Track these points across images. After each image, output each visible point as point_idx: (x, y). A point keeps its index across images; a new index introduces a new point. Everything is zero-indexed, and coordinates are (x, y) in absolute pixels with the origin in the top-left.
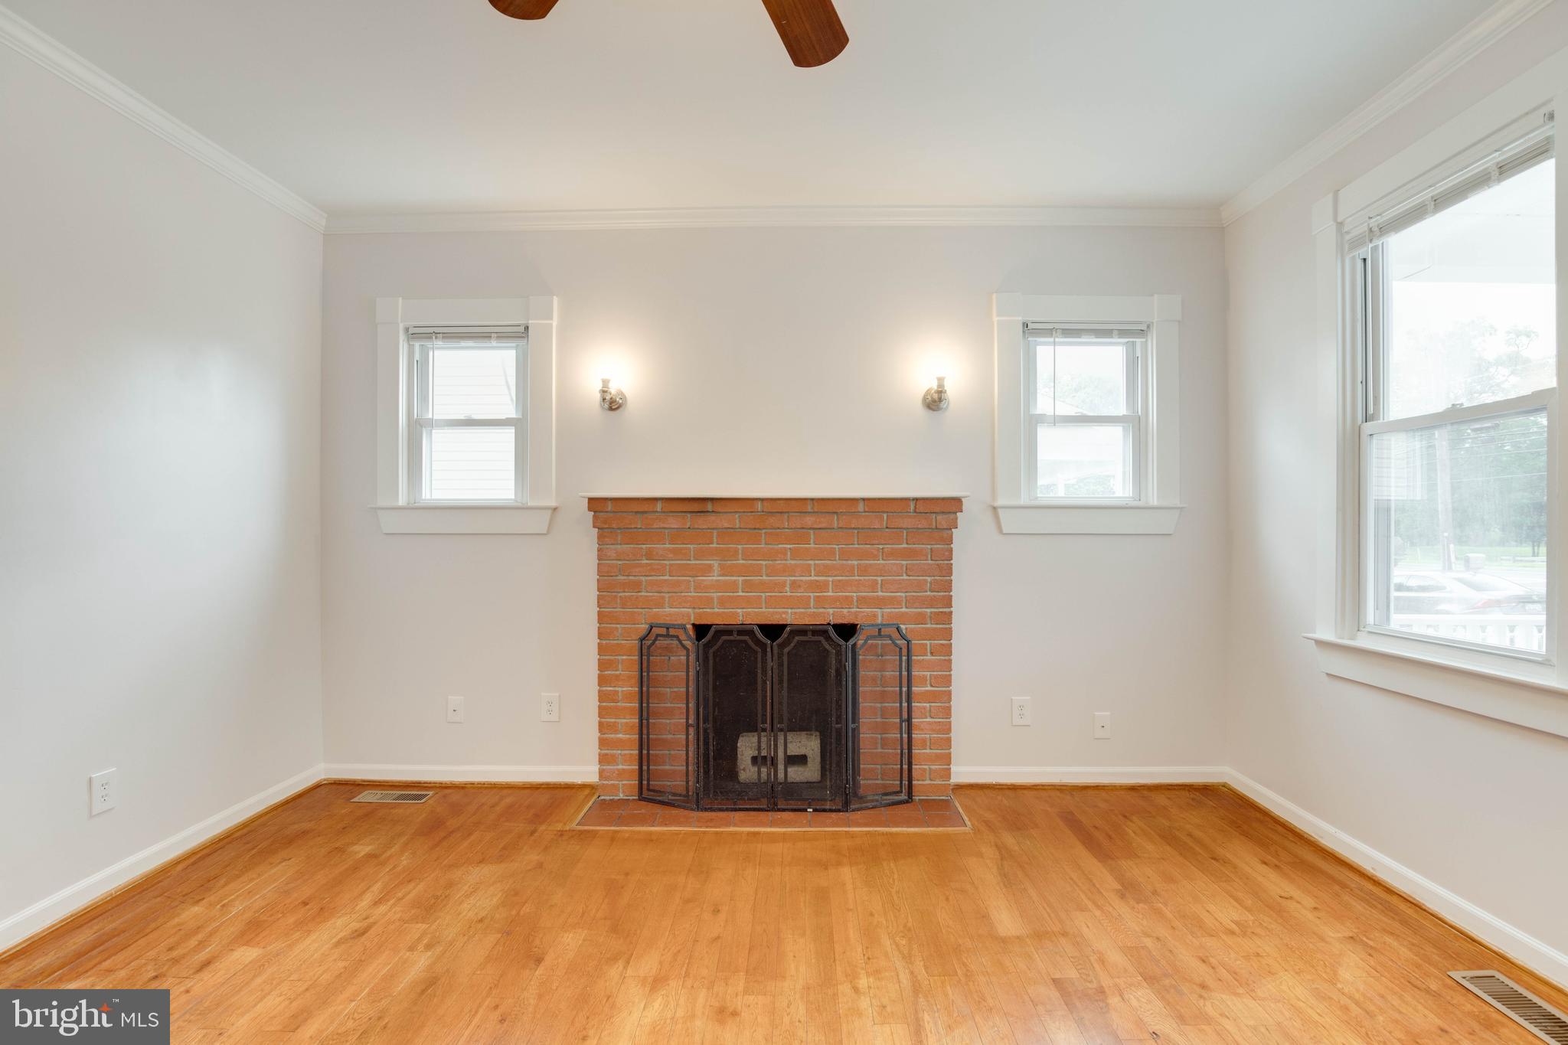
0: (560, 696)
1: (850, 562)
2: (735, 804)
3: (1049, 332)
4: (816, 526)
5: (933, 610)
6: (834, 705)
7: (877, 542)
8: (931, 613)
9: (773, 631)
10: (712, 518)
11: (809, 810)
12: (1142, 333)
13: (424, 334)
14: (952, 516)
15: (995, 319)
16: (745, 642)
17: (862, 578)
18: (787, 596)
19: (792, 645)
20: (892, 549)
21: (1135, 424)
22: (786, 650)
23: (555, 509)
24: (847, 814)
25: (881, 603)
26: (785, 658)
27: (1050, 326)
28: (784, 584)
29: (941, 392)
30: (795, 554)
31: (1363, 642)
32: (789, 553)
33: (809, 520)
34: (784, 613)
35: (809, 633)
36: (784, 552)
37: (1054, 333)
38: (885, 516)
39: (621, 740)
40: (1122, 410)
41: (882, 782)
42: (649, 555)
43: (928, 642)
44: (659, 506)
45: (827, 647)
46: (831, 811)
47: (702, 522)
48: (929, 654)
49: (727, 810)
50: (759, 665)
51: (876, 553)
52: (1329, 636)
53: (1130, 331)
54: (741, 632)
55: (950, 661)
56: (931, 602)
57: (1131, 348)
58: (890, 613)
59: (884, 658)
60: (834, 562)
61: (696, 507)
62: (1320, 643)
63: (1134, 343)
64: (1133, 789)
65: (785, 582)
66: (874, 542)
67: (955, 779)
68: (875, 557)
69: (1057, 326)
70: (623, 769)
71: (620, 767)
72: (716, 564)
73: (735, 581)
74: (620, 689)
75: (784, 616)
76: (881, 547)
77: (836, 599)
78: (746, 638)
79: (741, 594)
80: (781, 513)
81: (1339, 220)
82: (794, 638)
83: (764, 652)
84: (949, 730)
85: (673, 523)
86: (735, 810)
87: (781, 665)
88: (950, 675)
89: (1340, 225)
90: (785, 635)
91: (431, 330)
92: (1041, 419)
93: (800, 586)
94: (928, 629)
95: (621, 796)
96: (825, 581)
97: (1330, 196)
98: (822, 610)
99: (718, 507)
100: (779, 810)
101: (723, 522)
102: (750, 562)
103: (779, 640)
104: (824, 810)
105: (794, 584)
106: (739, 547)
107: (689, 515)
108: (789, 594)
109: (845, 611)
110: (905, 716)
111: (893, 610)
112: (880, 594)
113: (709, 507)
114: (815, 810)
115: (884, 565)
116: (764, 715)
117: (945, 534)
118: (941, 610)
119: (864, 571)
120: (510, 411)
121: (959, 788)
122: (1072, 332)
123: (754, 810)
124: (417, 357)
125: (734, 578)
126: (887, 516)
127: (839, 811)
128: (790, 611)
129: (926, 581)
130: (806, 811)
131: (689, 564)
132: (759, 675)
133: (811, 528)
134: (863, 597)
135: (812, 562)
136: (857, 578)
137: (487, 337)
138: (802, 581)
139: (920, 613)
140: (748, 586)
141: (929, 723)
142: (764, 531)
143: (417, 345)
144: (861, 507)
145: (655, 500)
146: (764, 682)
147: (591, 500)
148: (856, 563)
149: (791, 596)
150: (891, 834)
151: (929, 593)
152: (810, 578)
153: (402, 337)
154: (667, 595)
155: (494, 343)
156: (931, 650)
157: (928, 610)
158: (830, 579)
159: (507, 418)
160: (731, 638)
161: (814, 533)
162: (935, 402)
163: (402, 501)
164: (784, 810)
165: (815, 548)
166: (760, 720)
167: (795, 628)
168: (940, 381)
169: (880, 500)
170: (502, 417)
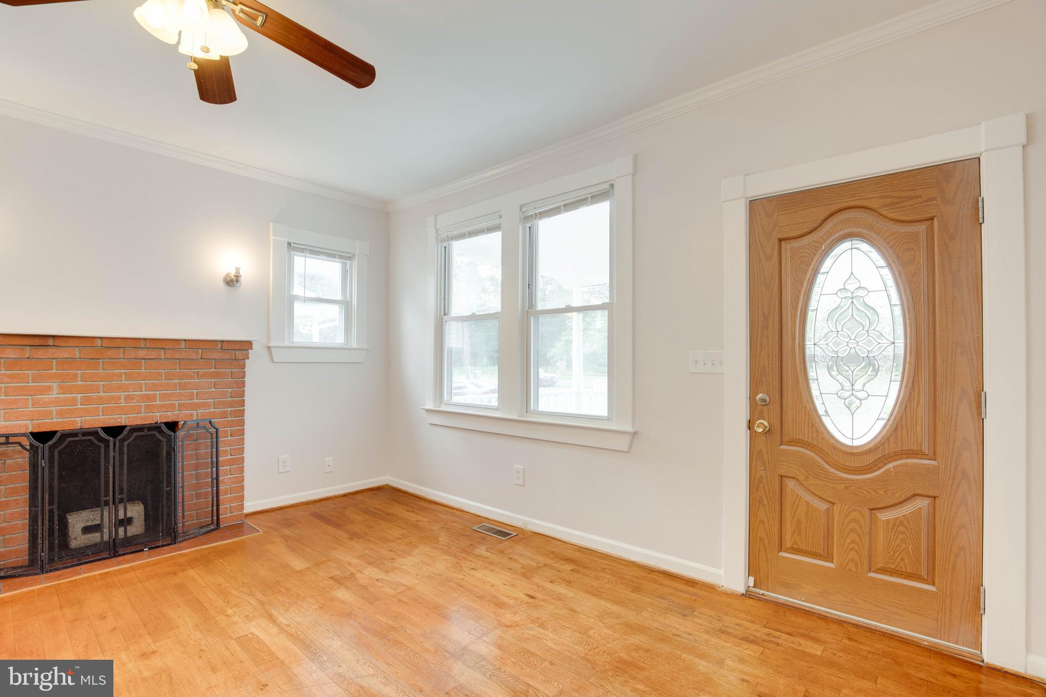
1: (173, 381)
2: (79, 560)
3: (302, 250)
4: (147, 357)
5: (232, 409)
6: (165, 476)
7: (193, 368)
8: (231, 411)
9: (114, 431)
10: (52, 350)
11: (145, 550)
12: (350, 258)
14: (245, 352)
15: (272, 238)
16: (89, 440)
17: (182, 391)
18: (121, 406)
19: (131, 439)
20: (205, 372)
21: (345, 304)
22: (126, 443)
24: (176, 545)
25: (196, 407)
26: (125, 449)
27: (304, 247)
28: (119, 398)
29: (238, 276)
30: (129, 377)
31: (444, 408)
32: (124, 376)
33: (142, 353)
34: (119, 418)
35: (145, 430)
36: (120, 375)
37: (305, 251)
38: (200, 351)
40: (339, 297)
41: (197, 521)
43: (229, 429)
45: (160, 437)
46: (163, 546)
47: (44, 353)
48: (229, 436)
49: (72, 566)
50: (102, 456)
51: (193, 375)
52: (431, 407)
53: (345, 257)
54: (85, 434)
55: (243, 439)
56: (231, 404)
57: (344, 265)
58: (203, 413)
59: (198, 442)
60: (161, 381)
62: (427, 410)
63: (346, 263)
64: (345, 495)
65: (120, 396)
66: (192, 368)
67: (247, 510)
68: (192, 378)
69: (307, 247)
72: (55, 385)
73: (75, 398)
75: (119, 420)
76: (196, 371)
77: (164, 406)
78: (91, 438)
79: (79, 406)
80: (118, 347)
81: (437, 228)
82: (133, 434)
83: (107, 447)
84: (243, 480)
85: (12, 354)
86: (80, 564)
87: (121, 454)
88: (243, 448)
89: (437, 230)
90: (125, 432)
92: (296, 298)
93: (133, 399)
94: (229, 421)
96: (154, 394)
97: (434, 217)
98: (151, 414)
99: (60, 342)
100: (120, 555)
101: (64, 353)
102: (89, 383)
103: (120, 437)
104: (158, 547)
105: (128, 398)
106: (79, 372)
108: (123, 404)
109: (169, 413)
110: (215, 476)
111: (205, 411)
112: (196, 401)
113: (51, 342)
114: (150, 549)
115: (199, 382)
116: (107, 490)
117: (241, 362)
118: (237, 408)
119: (182, 387)
121: (247, 515)
122: (315, 252)
123: (98, 560)
125: (74, 395)
126: (202, 351)
127: (170, 544)
128: (124, 416)
129: (228, 391)
130: (142, 550)
131: (27, 386)
132: (103, 463)
133: (143, 359)
134: (183, 404)
135: (143, 382)
136: (179, 391)
138: (135, 395)
139: (224, 412)
140: (87, 401)
141: (230, 478)
142: (101, 360)
144: (183, 345)
146: (107, 468)
148: (178, 381)
149: (125, 406)
150: (213, 547)
151: (229, 399)
152: (141, 393)
154: (2, 412)
156: (231, 433)
157: (229, 409)
158: (158, 393)
160: (77, 439)
161: (145, 362)
162: (232, 282)
164: (124, 554)
165: (145, 372)
166: (102, 493)
167: (132, 427)
168: (238, 270)
169: (197, 341)
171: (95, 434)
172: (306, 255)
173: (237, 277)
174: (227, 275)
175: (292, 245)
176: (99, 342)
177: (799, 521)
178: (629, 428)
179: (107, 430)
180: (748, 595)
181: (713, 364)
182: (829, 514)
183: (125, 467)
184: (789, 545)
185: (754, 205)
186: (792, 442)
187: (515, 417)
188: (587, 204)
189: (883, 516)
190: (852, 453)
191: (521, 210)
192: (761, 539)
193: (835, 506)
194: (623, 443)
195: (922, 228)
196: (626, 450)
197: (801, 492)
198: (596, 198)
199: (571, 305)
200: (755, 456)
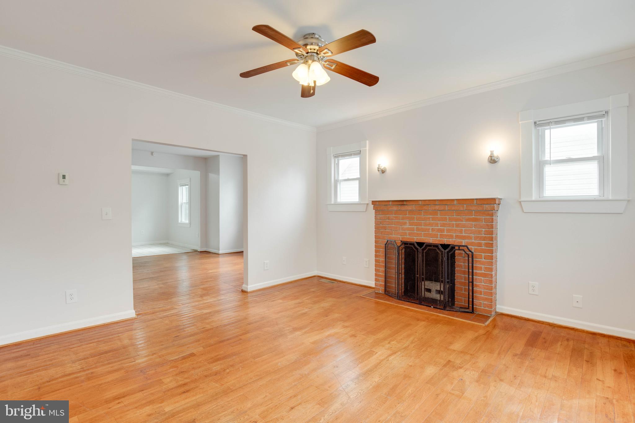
0: (369, 260)
1: (452, 222)
3: (548, 124)
4: (439, 209)
5: (485, 242)
6: (440, 272)
7: (462, 215)
8: (484, 243)
9: (420, 244)
10: (406, 206)
11: (432, 307)
13: (337, 156)
14: (492, 205)
15: (521, 122)
16: (412, 247)
17: (457, 228)
18: (430, 233)
19: (427, 250)
20: (468, 218)
21: (601, 159)
22: (425, 251)
23: (366, 204)
24: (444, 311)
25: (464, 238)
26: (424, 254)
27: (548, 121)
28: (429, 229)
30: (433, 219)
32: (431, 219)
33: (437, 207)
34: (429, 239)
35: (432, 246)
36: (429, 218)
37: (550, 124)
38: (465, 205)
39: (380, 275)
40: (595, 154)
41: (464, 304)
42: (389, 218)
43: (483, 254)
44: (390, 203)
45: (438, 251)
46: (439, 309)
47: (404, 208)
48: (483, 259)
50: (416, 255)
51: (462, 219)
53: (596, 116)
54: (411, 244)
55: (492, 262)
56: (484, 239)
57: (600, 124)
58: (467, 242)
59: (465, 258)
60: (447, 222)
61: (401, 203)
63: (601, 121)
65: (429, 228)
66: (461, 215)
67: (499, 311)
68: (462, 221)
69: (551, 121)
70: (381, 284)
71: (380, 283)
72: (408, 221)
73: (413, 228)
74: (381, 259)
76: (464, 217)
77: (448, 235)
78: (412, 246)
79: (415, 232)
80: (428, 205)
82: (427, 247)
83: (418, 251)
85: (395, 208)
87: (423, 256)
90: (424, 246)
92: (547, 162)
93: (435, 230)
94: (482, 249)
95: (381, 292)
96: (443, 229)
98: (442, 239)
99: (408, 203)
100: (422, 305)
101: (409, 208)
102: (418, 221)
103: (423, 248)
104: (437, 308)
105: (433, 230)
106: (415, 216)
107: (399, 206)
108: (431, 233)
110: (471, 280)
111: (469, 241)
112: (464, 234)
113: (405, 203)
114: (434, 307)
115: (465, 224)
116: (417, 272)
118: (488, 242)
119: (457, 226)
120: (358, 175)
122: (560, 121)
123: (414, 303)
124: (336, 162)
125: (413, 226)
126: (466, 206)
127: (442, 309)
128: (431, 238)
129: (482, 230)
130: (431, 307)
131: (400, 222)
132: (416, 259)
133: (438, 210)
134: (457, 235)
135: (439, 222)
136: (455, 228)
137: (351, 155)
138: (435, 228)
139: (479, 243)
140: (418, 229)
141: (483, 285)
142: (423, 211)
143: (336, 159)
144: (455, 202)
145: (390, 201)
146: (418, 261)
147: (372, 201)
148: (455, 222)
149: (431, 234)
150: (450, 318)
151: (483, 235)
152: (438, 228)
153: (332, 158)
154: (393, 231)
155: (353, 157)
156: (484, 257)
157: (483, 242)
158: (445, 228)
160: (407, 246)
161: (439, 212)
162: (493, 160)
163: (333, 203)
164: (424, 305)
165: (440, 217)
167: (427, 244)
168: (492, 152)
169: (462, 199)
170: (356, 178)
171: (413, 244)
172: (551, 127)
174: (490, 156)
175: (538, 123)
179: (418, 243)
183: (424, 263)
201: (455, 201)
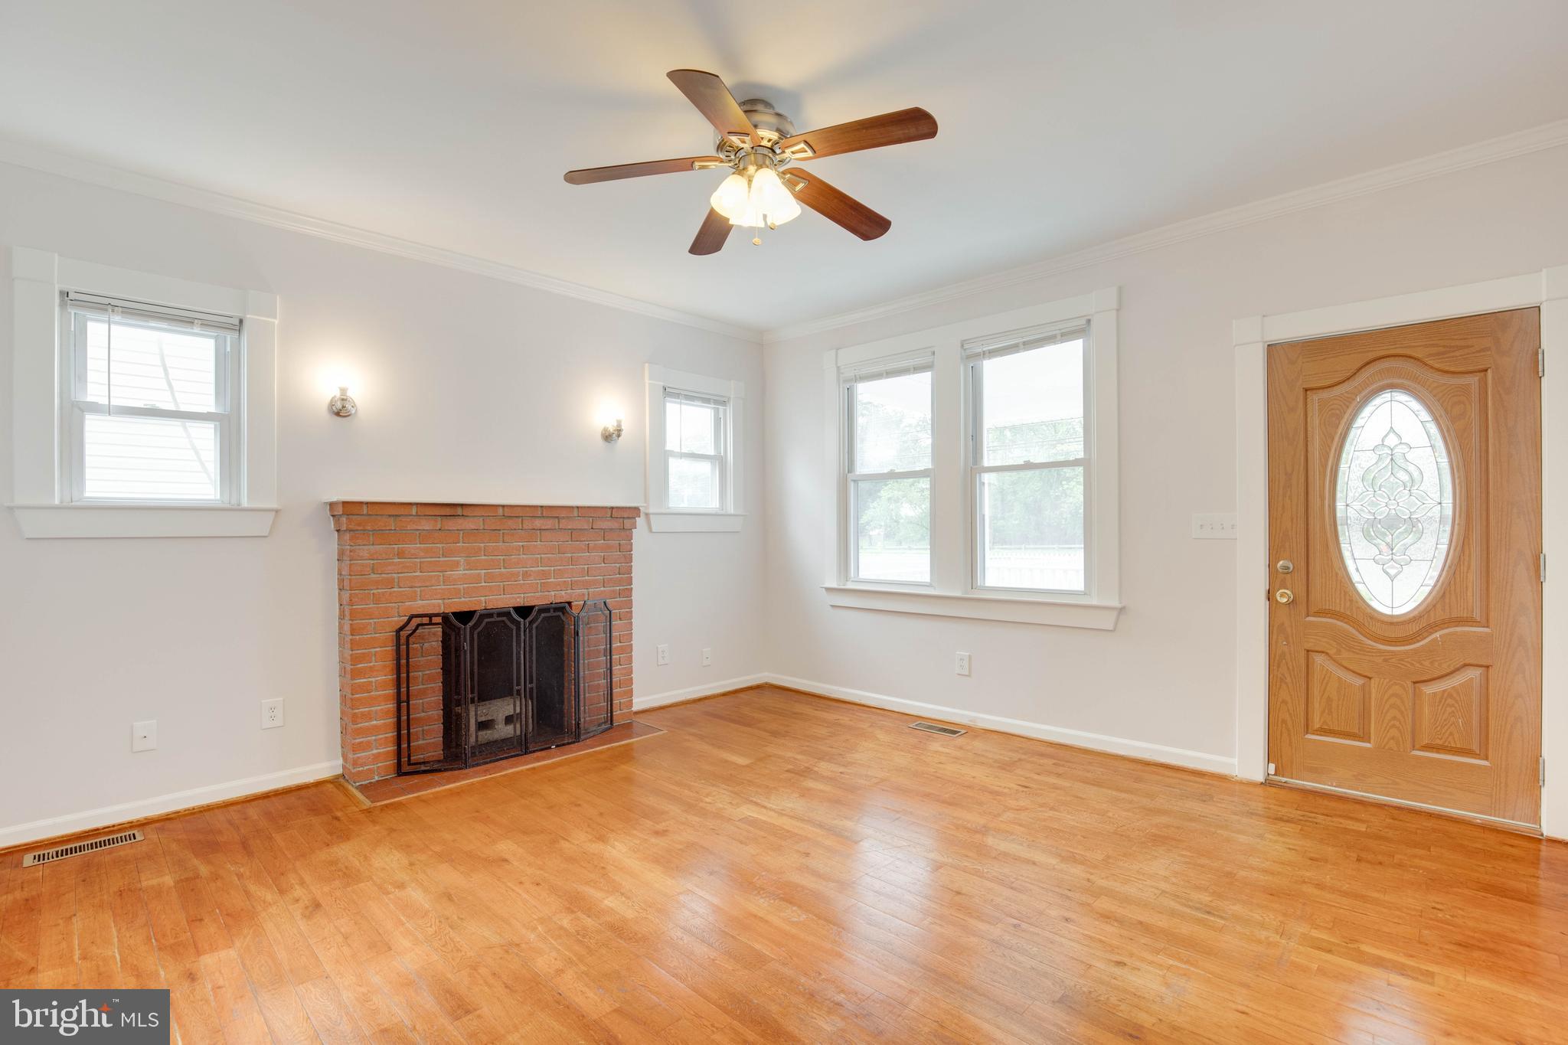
0: (284, 700)
1: (566, 555)
2: (496, 755)
3: (677, 396)
4: (542, 528)
5: (620, 588)
7: (585, 539)
8: (619, 590)
9: (524, 611)
10: (460, 521)
11: (553, 747)
12: (724, 403)
13: (93, 304)
14: (633, 520)
15: (647, 381)
16: (503, 621)
17: (574, 567)
18: (520, 584)
19: (539, 620)
20: (595, 544)
21: (719, 460)
22: (534, 626)
23: (277, 511)
24: (580, 744)
25: (586, 585)
26: (534, 632)
27: (679, 392)
28: (518, 574)
29: (620, 430)
30: (526, 550)
31: (850, 586)
32: (522, 550)
33: (538, 523)
34: (518, 597)
35: (552, 610)
36: (517, 548)
37: (680, 396)
38: (591, 520)
39: (376, 726)
40: (711, 452)
42: (400, 554)
43: (620, 611)
44: (414, 511)
46: (569, 744)
47: (453, 524)
48: (621, 619)
49: (490, 762)
50: (515, 639)
51: (584, 547)
52: (834, 585)
53: (719, 401)
54: (500, 614)
55: (631, 623)
56: (620, 582)
57: (717, 411)
58: (598, 592)
60: (555, 555)
61: (448, 511)
62: (828, 589)
63: (718, 408)
64: (724, 695)
65: (519, 572)
67: (635, 708)
68: (583, 551)
69: (682, 392)
70: (379, 753)
71: (375, 751)
72: (462, 560)
73: (479, 574)
74: (373, 680)
75: (518, 600)
76: (587, 543)
77: (558, 583)
78: (504, 619)
79: (483, 584)
80: (516, 517)
81: (839, 365)
82: (540, 615)
83: (518, 629)
84: (631, 672)
85: (426, 525)
86: (498, 760)
87: (531, 637)
88: (632, 633)
89: (838, 368)
90: (534, 613)
91: (107, 301)
92: (672, 454)
93: (530, 575)
94: (620, 600)
95: (377, 778)
96: (549, 570)
97: (835, 350)
98: (547, 593)
99: (466, 512)
100: (531, 752)
101: (469, 524)
102: (490, 557)
103: (530, 618)
104: (564, 745)
105: (526, 575)
106: (482, 545)
107: (439, 518)
109: (563, 593)
110: (609, 666)
112: (587, 578)
113: (459, 511)
114: (557, 746)
115: (589, 557)
116: (518, 678)
117: (628, 532)
118: (626, 587)
119: (574, 561)
120: (208, 403)
121: (637, 713)
122: (690, 397)
124: (71, 325)
125: (478, 571)
126: (593, 520)
127: (574, 742)
129: (616, 567)
130: (550, 748)
131: (439, 561)
132: (514, 648)
133: (539, 529)
134: (576, 581)
135: (539, 556)
136: (571, 567)
137: (190, 322)
138: (531, 571)
139: (616, 590)
140: (490, 578)
141: (622, 669)
142: (502, 532)
143: (72, 314)
144: (575, 513)
145: (410, 504)
146: (518, 653)
147: (346, 503)
148: (570, 555)
149: (524, 584)
151: (618, 576)
152: (538, 569)
153: (57, 302)
154: (418, 590)
155: (196, 330)
156: (621, 616)
157: (618, 588)
158: (552, 569)
159: (208, 413)
160: (493, 619)
161: (540, 533)
162: (609, 436)
163: (51, 501)
164: (534, 752)
165: (541, 545)
166: (515, 682)
167: (541, 607)
168: (618, 422)
169: (588, 507)
170: (205, 412)
171: (507, 614)
172: (682, 401)
173: (619, 432)
174: (605, 430)
175: (667, 390)
176: (500, 511)
177: (1329, 699)
178: (1116, 603)
179: (518, 609)
180: (1268, 783)
181: (1223, 528)
182: (1365, 690)
183: (534, 652)
184: (1317, 726)
185: (1274, 352)
186: (1318, 614)
187: (958, 594)
188: (1055, 343)
189: (1429, 689)
190: (1392, 622)
191: (962, 346)
192: (1284, 721)
193: (1373, 681)
194: (1107, 621)
195: (1473, 380)
196: (1110, 629)
197: (1332, 667)
198: (1066, 336)
199: (1031, 461)
200: (1275, 630)
201: (576, 510)
